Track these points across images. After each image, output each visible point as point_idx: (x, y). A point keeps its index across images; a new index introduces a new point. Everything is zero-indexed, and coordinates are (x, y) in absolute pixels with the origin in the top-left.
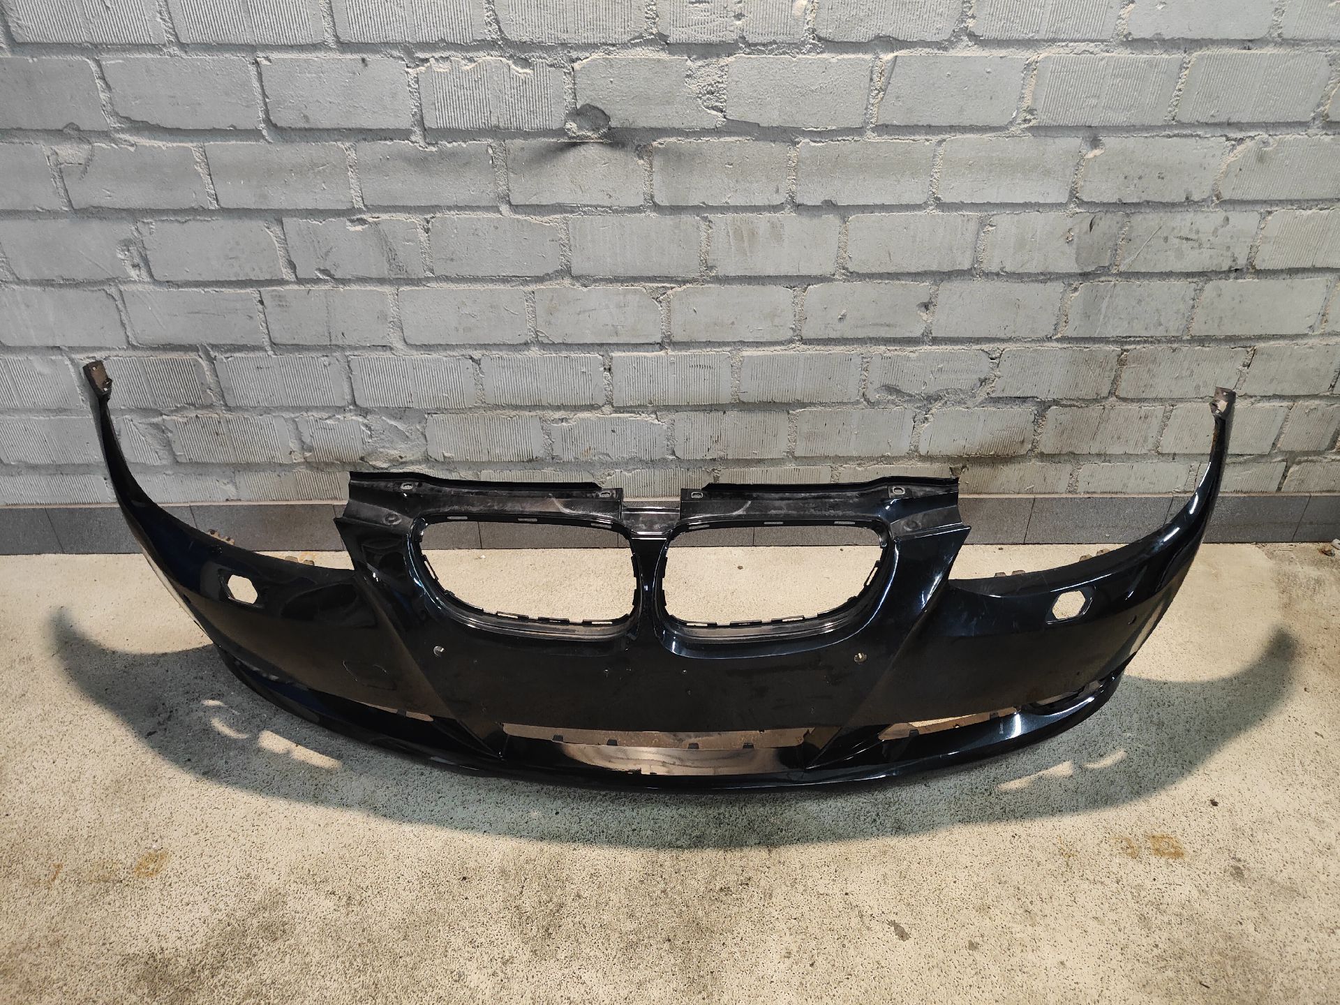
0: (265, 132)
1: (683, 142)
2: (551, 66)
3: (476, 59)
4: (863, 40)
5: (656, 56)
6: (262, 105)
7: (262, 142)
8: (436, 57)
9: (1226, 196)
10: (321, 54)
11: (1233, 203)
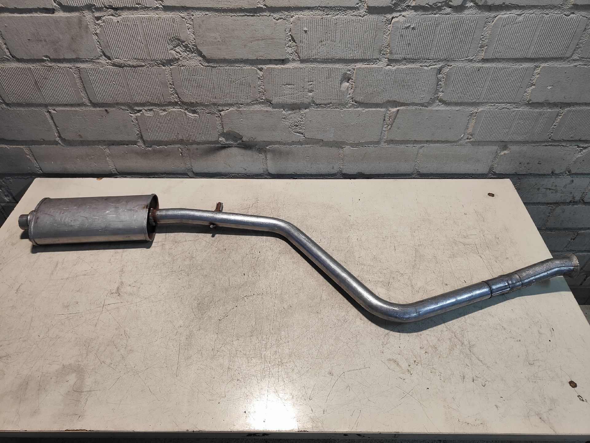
0: (60, 142)
1: (282, 147)
2: (208, 113)
3: (167, 110)
4: (380, 102)
5: (265, 109)
6: (56, 130)
7: (59, 146)
8: (146, 109)
9: (573, 172)
10: (84, 108)
11: (576, 174)
